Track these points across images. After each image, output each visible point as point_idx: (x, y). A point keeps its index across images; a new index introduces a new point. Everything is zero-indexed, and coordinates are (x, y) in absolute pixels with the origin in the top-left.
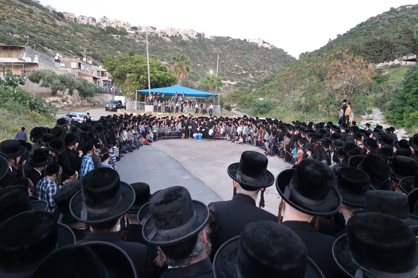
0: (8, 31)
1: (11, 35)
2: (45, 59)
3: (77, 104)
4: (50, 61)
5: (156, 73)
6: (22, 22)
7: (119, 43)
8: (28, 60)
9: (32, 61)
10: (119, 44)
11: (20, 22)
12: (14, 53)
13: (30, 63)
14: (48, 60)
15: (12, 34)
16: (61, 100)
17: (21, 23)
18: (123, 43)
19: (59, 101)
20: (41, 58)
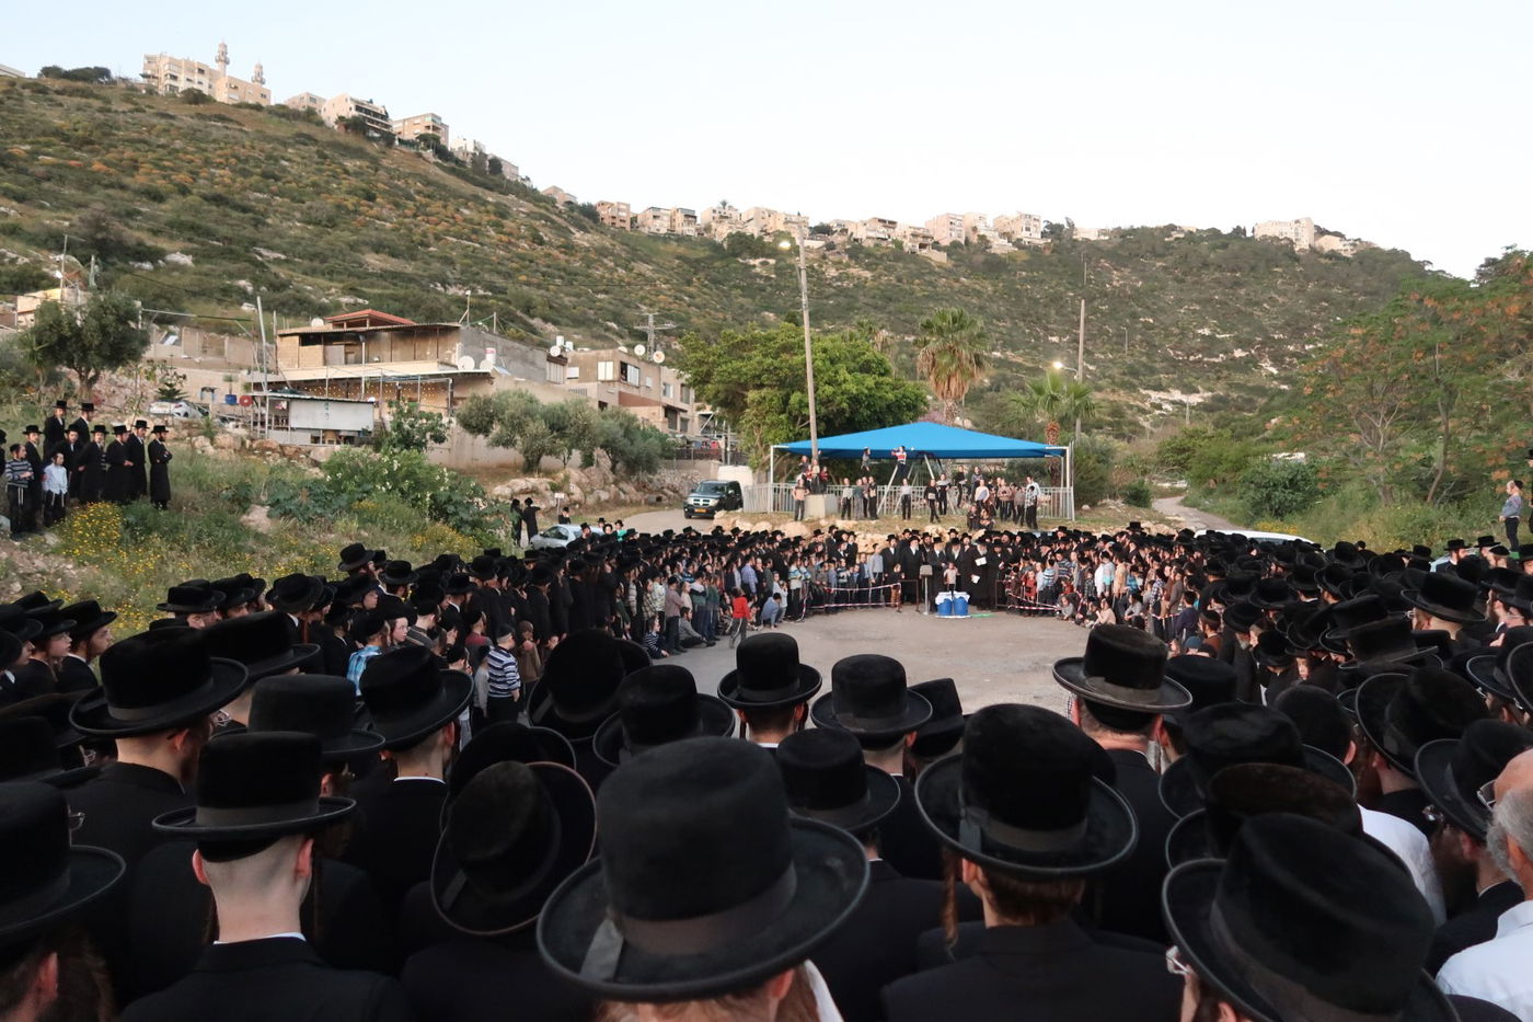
0: (433, 279)
1: (440, 288)
2: (515, 358)
3: (599, 498)
4: (533, 363)
5: (845, 381)
6: (475, 248)
7: (771, 285)
8: (466, 365)
9: (477, 366)
10: (769, 289)
11: (469, 246)
12: (429, 347)
13: (469, 373)
14: (524, 360)
15: (445, 288)
16: (549, 487)
17: (471, 249)
18: (782, 284)
19: (542, 488)
20: (504, 355)
